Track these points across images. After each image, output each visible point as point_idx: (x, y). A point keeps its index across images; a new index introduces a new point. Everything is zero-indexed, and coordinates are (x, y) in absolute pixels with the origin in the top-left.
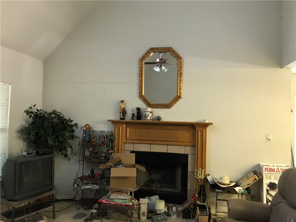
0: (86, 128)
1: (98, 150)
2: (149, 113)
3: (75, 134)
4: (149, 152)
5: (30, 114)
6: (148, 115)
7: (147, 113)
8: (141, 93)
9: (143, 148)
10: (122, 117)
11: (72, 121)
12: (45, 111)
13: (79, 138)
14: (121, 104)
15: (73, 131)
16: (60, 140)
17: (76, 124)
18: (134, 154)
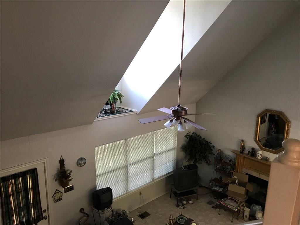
0: (219, 152)
1: (225, 167)
2: (259, 155)
3: (212, 152)
4: (258, 178)
5: (188, 136)
6: (258, 156)
7: (258, 155)
8: (256, 139)
9: (255, 174)
10: (241, 151)
11: (211, 143)
12: (196, 134)
13: (215, 155)
14: (242, 143)
15: (212, 150)
16: (203, 156)
17: (214, 146)
18: (248, 176)
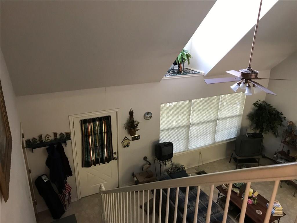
0: (290, 124)
3: (283, 123)
5: (256, 105)
11: (283, 114)
12: (266, 103)
13: (285, 126)
15: (282, 121)
16: (271, 126)
17: (285, 118)
